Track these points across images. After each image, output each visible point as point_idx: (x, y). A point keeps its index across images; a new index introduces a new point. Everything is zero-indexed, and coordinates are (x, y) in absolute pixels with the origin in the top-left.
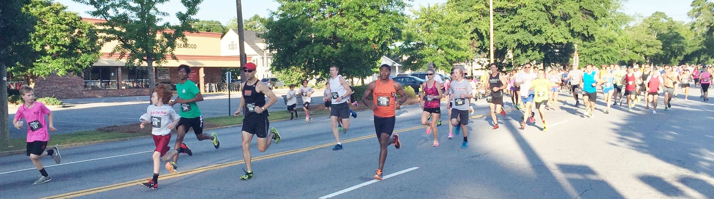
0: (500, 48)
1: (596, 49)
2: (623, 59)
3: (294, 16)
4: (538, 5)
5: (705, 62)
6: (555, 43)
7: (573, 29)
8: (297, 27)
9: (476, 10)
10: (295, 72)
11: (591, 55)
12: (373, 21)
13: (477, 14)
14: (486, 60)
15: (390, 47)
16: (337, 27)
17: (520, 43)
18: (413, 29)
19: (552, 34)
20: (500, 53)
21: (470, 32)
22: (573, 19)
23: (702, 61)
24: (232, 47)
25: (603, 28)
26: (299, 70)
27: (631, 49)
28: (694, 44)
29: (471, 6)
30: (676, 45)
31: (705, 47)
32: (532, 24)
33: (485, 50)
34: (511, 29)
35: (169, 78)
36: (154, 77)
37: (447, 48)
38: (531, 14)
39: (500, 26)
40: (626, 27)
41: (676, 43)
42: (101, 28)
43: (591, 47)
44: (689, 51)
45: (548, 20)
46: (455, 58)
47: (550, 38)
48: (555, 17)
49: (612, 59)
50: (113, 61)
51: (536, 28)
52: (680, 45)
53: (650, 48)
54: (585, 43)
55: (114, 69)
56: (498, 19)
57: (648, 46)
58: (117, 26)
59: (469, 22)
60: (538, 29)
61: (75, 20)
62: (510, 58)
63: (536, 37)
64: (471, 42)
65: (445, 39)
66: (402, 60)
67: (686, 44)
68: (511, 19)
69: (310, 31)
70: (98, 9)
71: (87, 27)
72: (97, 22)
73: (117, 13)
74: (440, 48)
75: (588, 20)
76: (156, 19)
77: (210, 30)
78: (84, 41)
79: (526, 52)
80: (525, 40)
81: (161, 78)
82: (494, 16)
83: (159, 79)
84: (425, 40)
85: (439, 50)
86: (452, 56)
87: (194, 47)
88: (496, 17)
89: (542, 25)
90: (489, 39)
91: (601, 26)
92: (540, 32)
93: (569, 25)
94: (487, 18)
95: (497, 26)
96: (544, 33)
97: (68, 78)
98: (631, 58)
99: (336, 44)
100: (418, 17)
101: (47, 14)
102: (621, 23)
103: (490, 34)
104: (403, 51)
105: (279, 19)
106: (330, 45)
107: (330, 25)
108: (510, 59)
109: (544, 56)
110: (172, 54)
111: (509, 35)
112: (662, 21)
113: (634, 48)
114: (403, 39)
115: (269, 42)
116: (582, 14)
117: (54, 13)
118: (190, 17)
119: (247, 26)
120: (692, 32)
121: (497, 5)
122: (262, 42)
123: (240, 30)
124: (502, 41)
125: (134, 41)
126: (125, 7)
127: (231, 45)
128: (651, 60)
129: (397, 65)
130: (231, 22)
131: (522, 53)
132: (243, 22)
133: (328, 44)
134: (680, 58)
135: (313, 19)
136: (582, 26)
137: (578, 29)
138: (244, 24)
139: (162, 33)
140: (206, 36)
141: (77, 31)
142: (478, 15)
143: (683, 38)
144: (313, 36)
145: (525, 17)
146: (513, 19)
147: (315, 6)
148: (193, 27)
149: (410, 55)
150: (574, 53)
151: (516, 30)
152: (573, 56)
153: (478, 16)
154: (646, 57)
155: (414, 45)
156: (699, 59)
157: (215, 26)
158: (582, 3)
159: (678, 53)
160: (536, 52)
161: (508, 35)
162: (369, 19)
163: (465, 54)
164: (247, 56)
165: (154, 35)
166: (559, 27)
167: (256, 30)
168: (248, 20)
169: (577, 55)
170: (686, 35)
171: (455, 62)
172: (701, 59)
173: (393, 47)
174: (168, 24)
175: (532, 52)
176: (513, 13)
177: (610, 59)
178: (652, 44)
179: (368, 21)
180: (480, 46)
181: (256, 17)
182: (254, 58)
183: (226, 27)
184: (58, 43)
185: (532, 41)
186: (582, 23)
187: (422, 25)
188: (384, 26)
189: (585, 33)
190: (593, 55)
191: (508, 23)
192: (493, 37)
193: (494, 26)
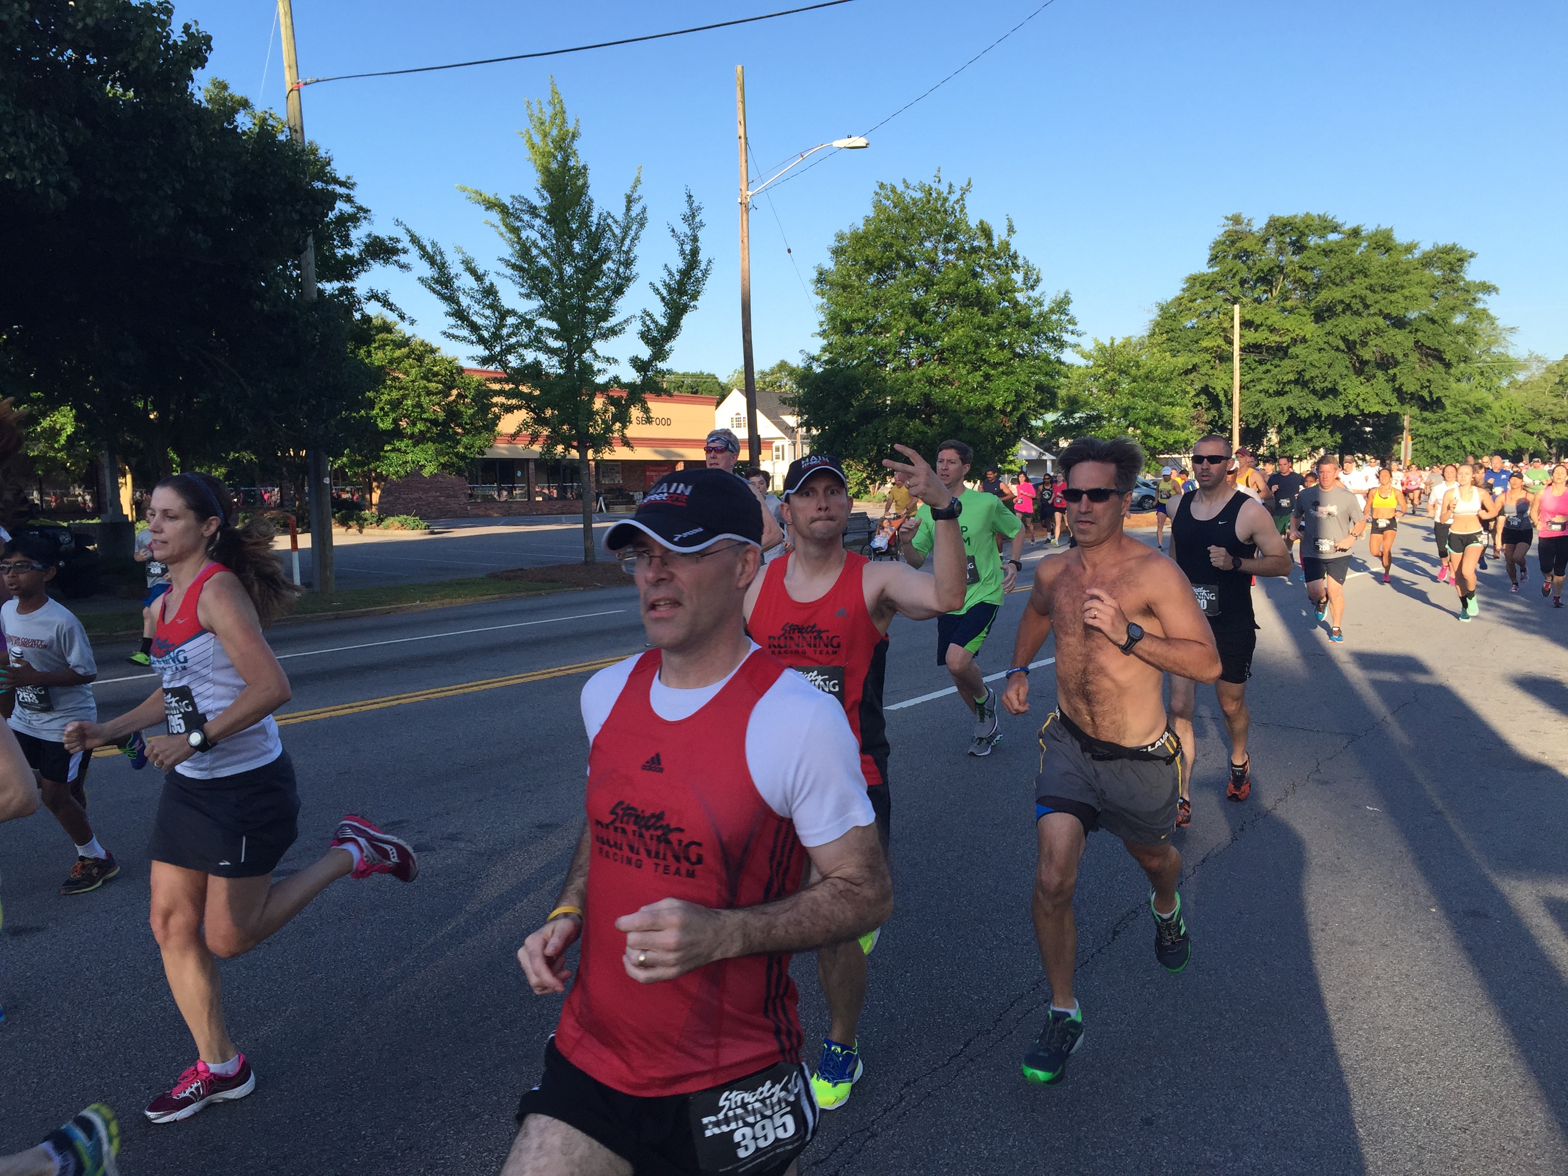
0: (1253, 424)
1: (1449, 426)
3: (851, 363)
4: (1331, 338)
6: (1362, 413)
7: (1400, 387)
8: (856, 384)
9: (1206, 350)
10: (854, 471)
11: (1437, 438)
12: (1003, 373)
13: (1208, 357)
15: (1033, 423)
16: (933, 384)
17: (1292, 414)
18: (1081, 388)
19: (1358, 395)
20: (1253, 434)
21: (1193, 393)
22: (1402, 366)
24: (737, 422)
25: (1463, 385)
26: (861, 467)
27: (1520, 427)
29: (1197, 342)
32: (1317, 377)
34: (1274, 387)
35: (621, 482)
36: (593, 479)
37: (1146, 425)
38: (1316, 356)
39: (1253, 381)
40: (1511, 382)
42: (496, 387)
43: (1438, 423)
45: (1351, 369)
46: (1162, 443)
47: (1353, 404)
48: (1364, 363)
49: (1482, 445)
50: (518, 448)
51: (1326, 384)
53: (1558, 425)
54: (1426, 414)
55: (522, 463)
56: (1250, 368)
57: (1554, 421)
58: (525, 384)
59: (1191, 372)
60: (1330, 386)
61: (452, 372)
62: (1272, 443)
63: (1326, 401)
64: (1193, 412)
65: (1143, 407)
68: (1276, 367)
69: (882, 391)
70: (491, 352)
71: (473, 385)
72: (490, 375)
73: (524, 359)
74: (1133, 424)
75: (1431, 369)
76: (595, 370)
78: (468, 409)
79: (1305, 431)
80: (1304, 409)
81: (606, 481)
82: (1242, 360)
83: (603, 482)
84: (1102, 407)
85: (1131, 429)
86: (1156, 439)
87: (667, 422)
88: (1247, 364)
89: (1338, 379)
90: (1230, 406)
91: (1458, 380)
92: (1333, 392)
93: (1394, 379)
94: (1228, 366)
95: (1248, 380)
96: (1341, 394)
98: (1520, 444)
99: (929, 417)
100: (1091, 363)
101: (404, 361)
102: (1500, 373)
103: (1232, 398)
104: (1059, 430)
105: (822, 369)
106: (920, 418)
107: (920, 381)
108: (1273, 446)
109: (1340, 441)
110: (622, 435)
111: (1271, 400)
113: (1526, 424)
114: (1060, 406)
115: (806, 413)
116: (1419, 356)
117: (415, 359)
118: (656, 365)
119: (765, 382)
121: (1249, 340)
122: (793, 413)
123: (750, 390)
124: (1258, 411)
125: (555, 412)
126: (539, 349)
127: (735, 419)
129: (1048, 457)
130: (734, 374)
131: (1296, 434)
132: (755, 376)
133: (915, 418)
135: (886, 369)
136: (1419, 379)
137: (1410, 386)
138: (757, 380)
139: (608, 396)
140: (688, 402)
141: (455, 392)
142: (1210, 359)
144: (888, 402)
145: (1305, 362)
146: (1279, 366)
147: (890, 345)
148: (665, 386)
149: (1073, 437)
150: (1402, 434)
151: (1287, 389)
152: (1400, 439)
153: (1209, 361)
154: (1549, 441)
155: (1081, 418)
157: (706, 383)
158: (1420, 334)
161: (1269, 399)
162: (994, 369)
163: (1181, 436)
164: (762, 440)
166: (1373, 381)
168: (767, 370)
169: (1410, 438)
171: (1162, 453)
173: (1040, 423)
175: (1316, 430)
176: (1280, 354)
178: (1563, 416)
179: (993, 372)
180: (1212, 420)
181: (783, 366)
182: (777, 443)
183: (727, 384)
184: (424, 416)
185: (1318, 410)
186: (1419, 373)
187: (1098, 380)
188: (1024, 383)
189: (1425, 394)
190: (1442, 437)
191: (1270, 375)
192: (1239, 403)
193: (1240, 381)
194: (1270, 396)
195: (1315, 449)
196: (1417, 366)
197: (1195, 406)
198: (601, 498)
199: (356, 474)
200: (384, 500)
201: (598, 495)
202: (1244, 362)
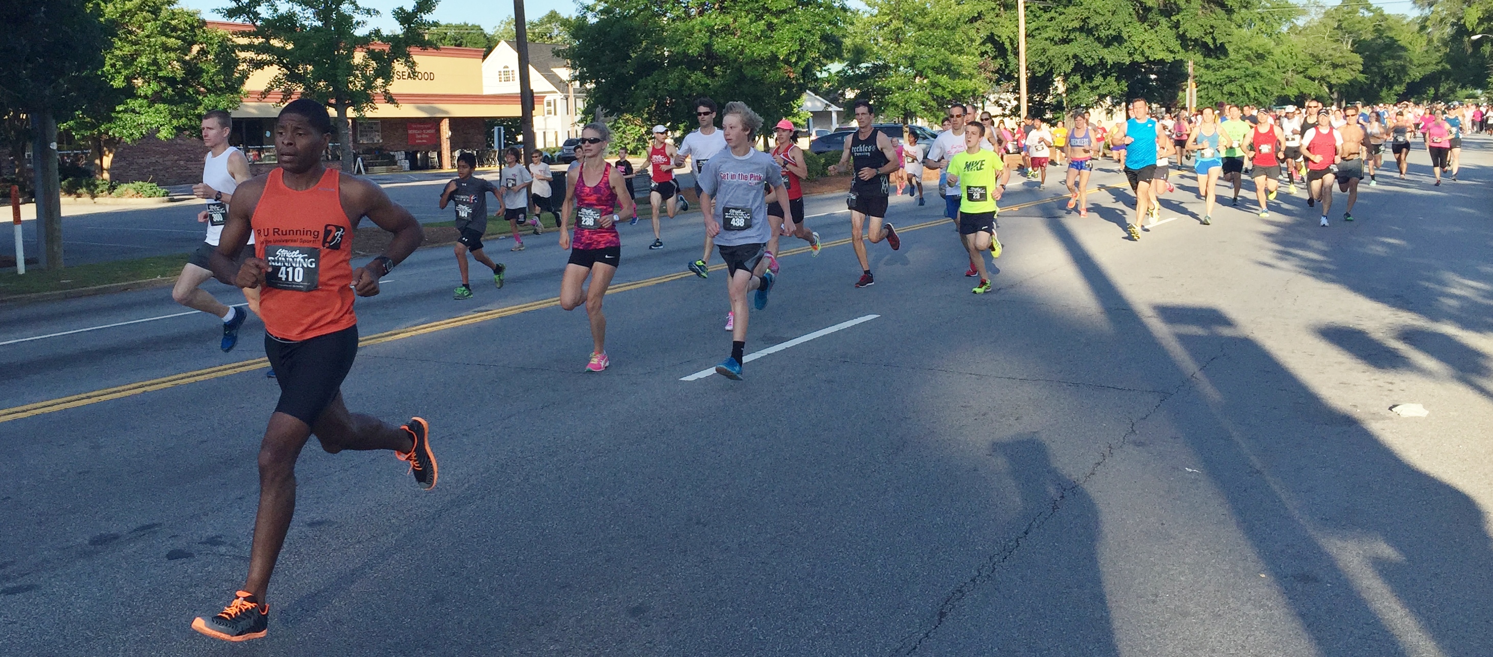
0: (1040, 72)
1: (1232, 73)
2: (1285, 93)
3: (628, 13)
5: (1448, 96)
6: (1148, 62)
7: (1184, 33)
8: (634, 35)
10: (632, 126)
11: (1220, 85)
12: (787, 21)
14: (1011, 96)
15: (819, 75)
16: (714, 33)
17: (1078, 62)
18: (866, 37)
19: (1143, 42)
20: (1039, 84)
21: (978, 43)
22: (1185, 12)
23: (1443, 95)
24: (505, 76)
25: (1245, 31)
26: (638, 121)
27: (1301, 72)
28: (1426, 61)
30: (1389, 62)
31: (1448, 67)
32: (1102, 24)
33: (1009, 78)
34: (1060, 35)
35: (381, 141)
36: (351, 139)
37: (934, 73)
39: (1038, 29)
40: (1291, 28)
41: (1389, 59)
42: (244, 41)
43: (1221, 69)
44: (1416, 74)
45: (1135, 17)
46: (950, 92)
47: (1138, 52)
48: (1147, 10)
49: (1264, 92)
50: (269, 107)
51: (1111, 31)
52: (1398, 62)
53: (1338, 70)
54: (1210, 61)
56: (1035, 15)
57: (1335, 66)
58: (275, 38)
59: (976, 21)
60: (1114, 33)
61: (192, 26)
62: (1059, 92)
63: (1111, 49)
64: (980, 61)
65: (930, 56)
66: (844, 98)
67: (1411, 61)
68: (1061, 14)
69: (661, 42)
70: (238, 4)
71: (216, 40)
72: (237, 29)
73: (276, 10)
74: (920, 73)
75: (1214, 16)
76: (354, 22)
77: (461, 42)
78: (210, 67)
79: (1091, 79)
80: (1090, 57)
81: (364, 140)
82: (1026, 8)
83: (361, 142)
84: (889, 58)
85: (917, 80)
86: (944, 89)
87: (430, 76)
88: (1031, 11)
89: (1121, 25)
90: (1016, 54)
91: (1240, 26)
92: (1118, 39)
93: (1177, 25)
94: (1013, 14)
95: (1033, 28)
96: (1126, 41)
97: (179, 141)
98: (1302, 89)
99: (711, 68)
100: (876, 11)
101: (137, 14)
102: (1280, 19)
103: (1018, 46)
104: (846, 81)
105: (597, 20)
106: (701, 70)
107: (700, 31)
108: (1060, 95)
109: (1126, 89)
110: (385, 92)
111: (1057, 48)
112: (1361, 15)
113: (1307, 69)
114: (846, 56)
115: (579, 66)
116: (1201, 2)
117: (148, 11)
118: (421, 17)
119: (534, 33)
120: (1421, 36)
122: (565, 66)
123: (521, 43)
124: (1044, 59)
125: (310, 68)
127: (502, 73)
128: (1340, 93)
129: (834, 108)
130: (502, 26)
131: (1083, 82)
132: (527, 27)
133: (695, 69)
134: (1399, 89)
135: (665, 19)
136: (1202, 26)
137: (1194, 33)
138: (528, 31)
139: (365, 50)
140: (453, 55)
141: (196, 48)
142: (994, 7)
143: (1404, 49)
144: (666, 54)
145: (1089, 9)
146: (1064, 13)
148: (426, 38)
149: (858, 89)
150: (1186, 81)
151: (1072, 36)
152: (1184, 87)
153: (994, 9)
154: (1330, 87)
155: (867, 68)
156: (1437, 90)
157: (470, 36)
159: (1396, 78)
160: (1111, 80)
161: (1054, 47)
162: (777, 18)
163: (970, 85)
164: (535, 95)
165: (350, 56)
166: (1157, 28)
167: (554, 41)
168: (536, 21)
169: (1194, 85)
170: (1410, 44)
172: (1442, 90)
173: (825, 75)
174: (377, 32)
176: (1064, 1)
177: (1260, 92)
178: (1343, 61)
179: (775, 21)
180: (1000, 69)
181: (553, 17)
182: (549, 98)
183: (494, 36)
184: (160, 74)
185: (1103, 57)
186: (1203, 21)
187: (883, 29)
188: (808, 31)
189: (1208, 40)
190: (1226, 84)
191: (1055, 22)
192: (1026, 51)
193: (1026, 29)
194: (1056, 43)
195: (1102, 97)
196: (1200, 12)
197: (982, 54)
198: (359, 159)
199: (84, 138)
200: (115, 165)
201: (356, 156)
202: (1029, 10)
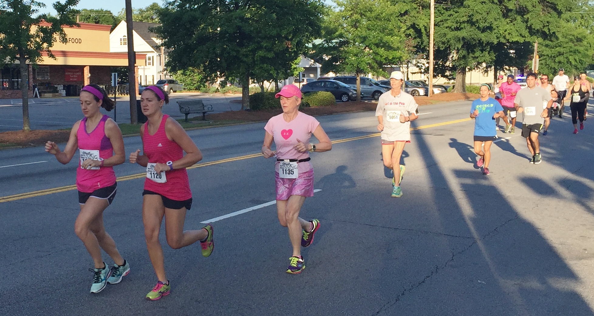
1: (562, 50)
6: (508, 42)
7: (531, 26)
9: (414, 1)
11: (554, 57)
13: (415, 6)
14: (424, 61)
15: (307, 45)
17: (465, 42)
18: (337, 24)
19: (506, 31)
20: (442, 54)
21: (405, 28)
22: (532, 13)
24: (124, 41)
25: (570, 24)
26: (198, 71)
32: (481, 19)
33: (423, 50)
34: (455, 25)
35: (49, 79)
36: (31, 77)
37: (376, 47)
38: (480, 6)
39: (442, 21)
43: (554, 47)
45: (501, 15)
46: (385, 59)
47: (502, 36)
48: (509, 11)
49: (581, 62)
51: (486, 24)
54: (547, 42)
56: (440, 13)
59: (404, 16)
60: (488, 25)
63: (486, 34)
64: (406, 39)
65: (374, 36)
68: (456, 13)
74: (368, 46)
75: (550, 15)
76: (31, 10)
79: (473, 52)
80: (473, 38)
81: (39, 78)
82: (435, 8)
84: (350, 36)
85: (367, 50)
87: (79, 41)
89: (493, 20)
90: (428, 36)
91: (568, 21)
92: (490, 28)
93: (527, 22)
94: (427, 11)
95: (439, 20)
96: (495, 29)
100: (343, 9)
103: (429, 31)
104: (324, 50)
105: (175, 11)
108: (455, 61)
109: (494, 58)
111: (452, 33)
114: (324, 35)
116: (542, 7)
118: (71, 8)
124: (445, 39)
127: (122, 40)
129: (318, 65)
131: (468, 54)
136: (542, 22)
137: (537, 26)
139: (37, 26)
140: (92, 29)
145: (473, 10)
146: (458, 12)
149: (331, 54)
150: (533, 54)
151: (462, 26)
152: (531, 58)
153: (415, 8)
155: (337, 43)
157: (105, 17)
160: (486, 53)
163: (398, 54)
165: (28, 29)
166: (514, 22)
167: (153, 21)
168: (142, 10)
169: (537, 57)
175: (480, 52)
176: (459, 4)
177: (578, 62)
180: (417, 45)
181: (154, 7)
182: (149, 55)
183: (118, 17)
185: (481, 39)
186: (543, 18)
187: (347, 19)
189: (546, 30)
190: (557, 56)
191: (453, 17)
192: (434, 35)
193: (435, 21)
194: (452, 30)
195: (479, 63)
196: (541, 13)
198: (36, 89)
201: (34, 87)
202: (437, 9)
